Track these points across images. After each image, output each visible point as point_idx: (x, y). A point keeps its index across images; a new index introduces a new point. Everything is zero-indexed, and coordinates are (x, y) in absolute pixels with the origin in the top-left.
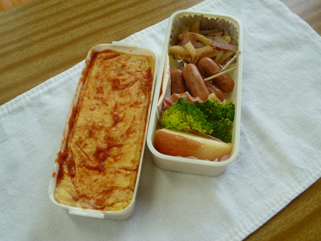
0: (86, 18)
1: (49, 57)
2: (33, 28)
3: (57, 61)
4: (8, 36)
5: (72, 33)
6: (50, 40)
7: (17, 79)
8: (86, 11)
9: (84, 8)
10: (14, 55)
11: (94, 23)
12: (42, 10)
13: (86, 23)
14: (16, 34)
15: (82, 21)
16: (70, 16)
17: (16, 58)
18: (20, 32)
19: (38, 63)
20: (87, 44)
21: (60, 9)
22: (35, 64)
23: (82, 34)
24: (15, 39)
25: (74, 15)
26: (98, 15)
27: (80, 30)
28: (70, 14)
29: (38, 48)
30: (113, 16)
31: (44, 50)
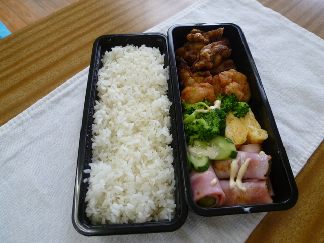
0: (75, 35)
1: (46, 73)
2: (27, 51)
3: (55, 75)
4: (4, 62)
5: (64, 50)
6: (45, 59)
7: (20, 98)
8: (73, 30)
9: (70, 27)
10: (13, 77)
11: (83, 38)
12: (32, 35)
13: (75, 39)
14: (12, 59)
15: (71, 38)
16: (60, 36)
17: (15, 80)
18: (15, 57)
19: (38, 80)
20: (80, 56)
21: (48, 32)
22: (35, 81)
23: (73, 49)
24: (11, 64)
25: (62, 34)
26: (84, 31)
27: (70, 45)
28: (59, 34)
29: (35, 67)
30: (98, 30)
31: (41, 68)
